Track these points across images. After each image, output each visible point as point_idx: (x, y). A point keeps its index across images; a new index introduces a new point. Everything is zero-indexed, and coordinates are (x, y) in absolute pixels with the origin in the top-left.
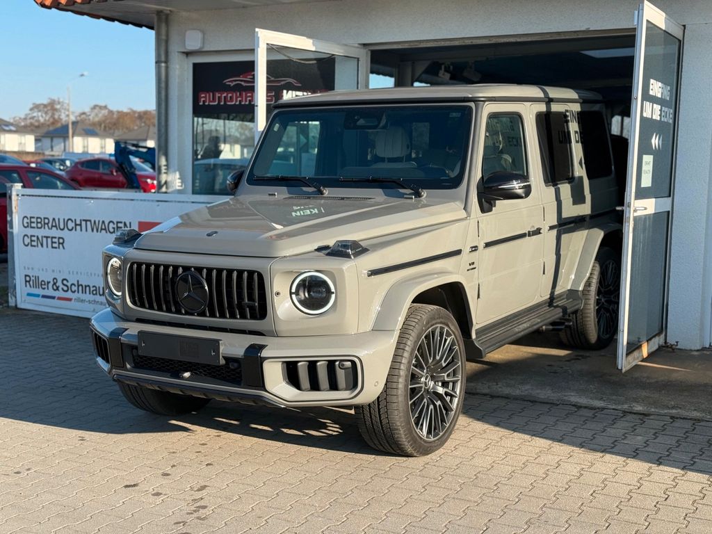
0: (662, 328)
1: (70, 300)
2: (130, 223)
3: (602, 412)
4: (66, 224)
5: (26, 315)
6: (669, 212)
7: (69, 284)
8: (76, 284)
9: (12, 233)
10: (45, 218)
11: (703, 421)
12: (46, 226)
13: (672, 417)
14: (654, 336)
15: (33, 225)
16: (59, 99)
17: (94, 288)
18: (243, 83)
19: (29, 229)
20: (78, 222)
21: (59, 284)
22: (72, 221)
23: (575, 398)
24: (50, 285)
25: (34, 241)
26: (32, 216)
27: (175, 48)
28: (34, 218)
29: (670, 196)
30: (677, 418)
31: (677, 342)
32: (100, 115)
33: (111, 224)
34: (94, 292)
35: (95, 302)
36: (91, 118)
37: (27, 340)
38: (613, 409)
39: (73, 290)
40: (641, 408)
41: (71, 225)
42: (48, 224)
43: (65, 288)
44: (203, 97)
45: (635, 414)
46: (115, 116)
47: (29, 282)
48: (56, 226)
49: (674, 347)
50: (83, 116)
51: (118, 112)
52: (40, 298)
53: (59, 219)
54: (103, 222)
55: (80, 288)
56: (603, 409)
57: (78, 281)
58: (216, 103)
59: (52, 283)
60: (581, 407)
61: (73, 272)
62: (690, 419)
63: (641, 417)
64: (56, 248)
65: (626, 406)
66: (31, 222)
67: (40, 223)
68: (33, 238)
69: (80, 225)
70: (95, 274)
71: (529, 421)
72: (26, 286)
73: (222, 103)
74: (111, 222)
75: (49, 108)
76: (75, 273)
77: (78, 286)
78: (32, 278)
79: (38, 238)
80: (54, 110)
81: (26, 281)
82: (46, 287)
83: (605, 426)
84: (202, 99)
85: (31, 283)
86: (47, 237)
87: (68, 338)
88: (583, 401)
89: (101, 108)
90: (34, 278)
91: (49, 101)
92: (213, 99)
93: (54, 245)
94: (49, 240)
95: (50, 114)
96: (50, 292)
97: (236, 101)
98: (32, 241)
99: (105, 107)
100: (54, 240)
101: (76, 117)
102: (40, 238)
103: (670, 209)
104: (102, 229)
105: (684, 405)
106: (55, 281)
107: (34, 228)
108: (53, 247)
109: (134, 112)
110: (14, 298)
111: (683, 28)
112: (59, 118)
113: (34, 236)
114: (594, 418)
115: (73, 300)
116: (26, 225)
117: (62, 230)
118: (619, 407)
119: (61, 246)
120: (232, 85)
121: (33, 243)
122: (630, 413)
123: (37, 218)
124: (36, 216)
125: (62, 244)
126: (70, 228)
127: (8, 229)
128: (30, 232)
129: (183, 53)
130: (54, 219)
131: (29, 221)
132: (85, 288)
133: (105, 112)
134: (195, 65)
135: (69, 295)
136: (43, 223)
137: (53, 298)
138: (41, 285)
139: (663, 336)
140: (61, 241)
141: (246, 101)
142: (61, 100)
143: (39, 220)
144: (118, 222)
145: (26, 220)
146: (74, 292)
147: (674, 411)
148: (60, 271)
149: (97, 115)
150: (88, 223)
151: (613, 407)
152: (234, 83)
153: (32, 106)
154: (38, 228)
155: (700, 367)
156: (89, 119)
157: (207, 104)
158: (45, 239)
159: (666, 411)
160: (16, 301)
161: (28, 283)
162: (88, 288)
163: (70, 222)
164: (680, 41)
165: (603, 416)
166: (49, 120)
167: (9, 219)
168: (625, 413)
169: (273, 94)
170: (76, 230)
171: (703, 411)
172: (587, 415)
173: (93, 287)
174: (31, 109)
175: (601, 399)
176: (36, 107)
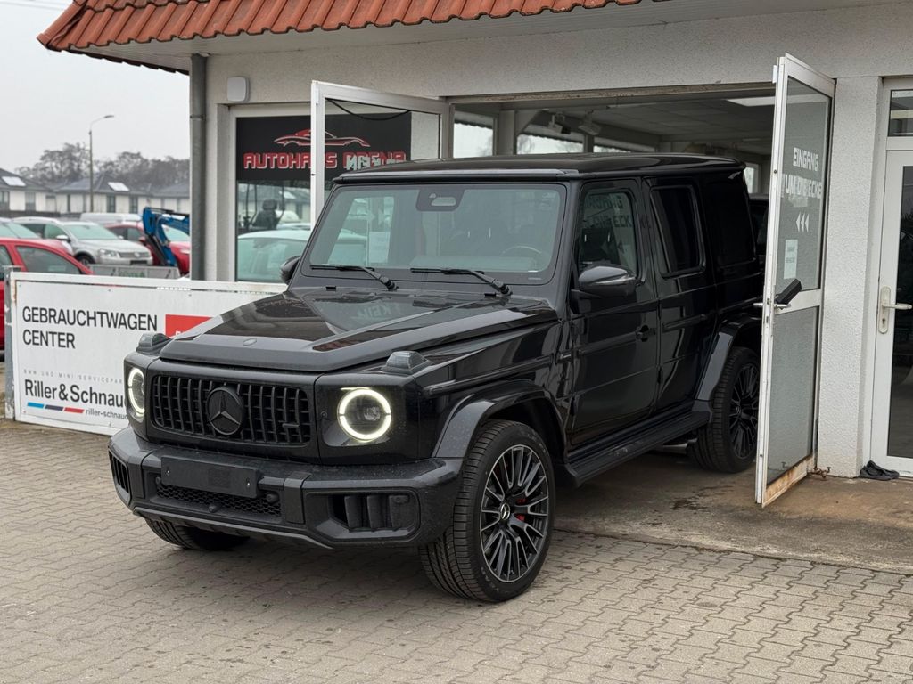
0: (812, 450)
1: (80, 411)
2: (156, 317)
3: (729, 556)
4: (76, 317)
5: (27, 430)
6: (818, 307)
7: (80, 392)
8: (89, 392)
9: (10, 328)
10: (50, 310)
11: (849, 567)
12: (52, 319)
13: (813, 563)
14: (802, 461)
15: (36, 318)
16: (78, 144)
17: (111, 397)
18: (298, 143)
19: (31, 323)
20: (92, 315)
21: (68, 391)
22: (84, 314)
23: (696, 538)
24: (57, 393)
25: (37, 338)
26: (35, 306)
27: (215, 100)
28: (37, 309)
29: (819, 287)
30: (819, 564)
31: (829, 468)
32: (131, 166)
33: (132, 318)
34: (111, 402)
35: (112, 414)
36: (119, 169)
37: (26, 463)
38: (742, 552)
39: (85, 399)
40: (775, 551)
41: (83, 318)
42: (54, 316)
43: (75, 397)
44: (249, 160)
45: (768, 558)
46: (150, 167)
47: (30, 388)
48: (64, 320)
49: (825, 473)
50: (109, 167)
51: (154, 161)
52: (44, 408)
53: (68, 311)
54: (123, 315)
55: (94, 396)
56: (729, 552)
57: (91, 388)
58: (265, 167)
59: (59, 390)
60: (703, 549)
61: (85, 377)
62: (835, 565)
63: (775, 562)
64: (64, 346)
65: (757, 549)
66: (34, 315)
67: (45, 315)
68: (36, 335)
69: (94, 318)
70: (112, 380)
71: (638, 566)
72: (27, 394)
73: (273, 167)
74: (132, 315)
75: (66, 157)
76: (87, 378)
77: (91, 394)
78: (34, 384)
79: (42, 334)
80: (73, 159)
81: (27, 388)
82: (51, 395)
83: (729, 574)
84: (248, 162)
85: (33, 390)
86: (53, 333)
87: (77, 460)
88: (707, 541)
89: (133, 156)
90: (36, 384)
91: (66, 147)
92: (261, 162)
93: (62, 343)
94: (56, 336)
95: (67, 165)
96: (57, 402)
97: (290, 165)
98: (34, 337)
99: (138, 155)
100: (62, 337)
101: (100, 168)
102: (45, 334)
103: (819, 304)
104: (120, 324)
105: (828, 548)
106: (63, 388)
107: (37, 321)
108: (60, 346)
109: (175, 161)
110: (11, 409)
111: (833, 81)
112: (79, 170)
113: (37, 332)
114: (717, 563)
115: (85, 412)
116: (27, 318)
117: (72, 324)
118: (750, 550)
119: (70, 344)
120: (285, 145)
121: (36, 341)
122: (763, 557)
123: (41, 309)
124: (39, 307)
125: (72, 341)
126: (82, 322)
127: (6, 323)
128: (32, 326)
129: (225, 105)
130: (62, 311)
131: (31, 313)
132: (99, 397)
133: (137, 161)
134: (240, 121)
135: (79, 405)
136: (48, 315)
137: (60, 409)
138: (46, 392)
139: (812, 460)
140: (70, 338)
141: (302, 165)
142: (82, 146)
143: (43, 312)
144: (140, 316)
145: (27, 312)
146: (86, 402)
147: (816, 555)
148: (68, 376)
149: (126, 166)
150: (104, 316)
151: (743, 550)
152: (288, 143)
153: (43, 154)
154: (42, 321)
155: (854, 499)
156: (117, 171)
157: (254, 167)
158: (50, 336)
159: (806, 555)
160: (14, 412)
161: (29, 391)
162: (103, 397)
163: (81, 314)
164: (830, 99)
165: (729, 560)
166: (64, 173)
167: (6, 309)
168: (756, 556)
169: (336, 156)
170: (89, 324)
171: (852, 555)
172: (711, 559)
173: (110, 395)
174: (43, 158)
175: (729, 539)
176: (50, 155)
